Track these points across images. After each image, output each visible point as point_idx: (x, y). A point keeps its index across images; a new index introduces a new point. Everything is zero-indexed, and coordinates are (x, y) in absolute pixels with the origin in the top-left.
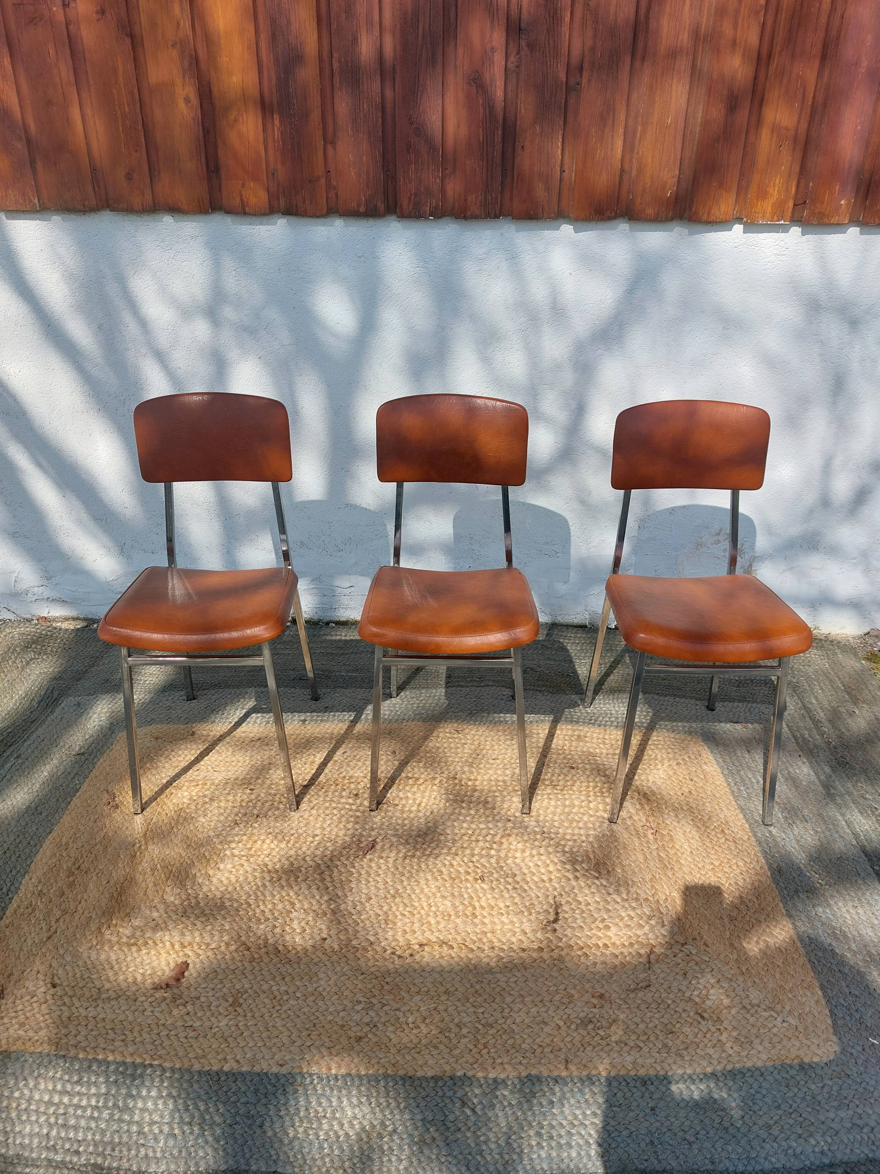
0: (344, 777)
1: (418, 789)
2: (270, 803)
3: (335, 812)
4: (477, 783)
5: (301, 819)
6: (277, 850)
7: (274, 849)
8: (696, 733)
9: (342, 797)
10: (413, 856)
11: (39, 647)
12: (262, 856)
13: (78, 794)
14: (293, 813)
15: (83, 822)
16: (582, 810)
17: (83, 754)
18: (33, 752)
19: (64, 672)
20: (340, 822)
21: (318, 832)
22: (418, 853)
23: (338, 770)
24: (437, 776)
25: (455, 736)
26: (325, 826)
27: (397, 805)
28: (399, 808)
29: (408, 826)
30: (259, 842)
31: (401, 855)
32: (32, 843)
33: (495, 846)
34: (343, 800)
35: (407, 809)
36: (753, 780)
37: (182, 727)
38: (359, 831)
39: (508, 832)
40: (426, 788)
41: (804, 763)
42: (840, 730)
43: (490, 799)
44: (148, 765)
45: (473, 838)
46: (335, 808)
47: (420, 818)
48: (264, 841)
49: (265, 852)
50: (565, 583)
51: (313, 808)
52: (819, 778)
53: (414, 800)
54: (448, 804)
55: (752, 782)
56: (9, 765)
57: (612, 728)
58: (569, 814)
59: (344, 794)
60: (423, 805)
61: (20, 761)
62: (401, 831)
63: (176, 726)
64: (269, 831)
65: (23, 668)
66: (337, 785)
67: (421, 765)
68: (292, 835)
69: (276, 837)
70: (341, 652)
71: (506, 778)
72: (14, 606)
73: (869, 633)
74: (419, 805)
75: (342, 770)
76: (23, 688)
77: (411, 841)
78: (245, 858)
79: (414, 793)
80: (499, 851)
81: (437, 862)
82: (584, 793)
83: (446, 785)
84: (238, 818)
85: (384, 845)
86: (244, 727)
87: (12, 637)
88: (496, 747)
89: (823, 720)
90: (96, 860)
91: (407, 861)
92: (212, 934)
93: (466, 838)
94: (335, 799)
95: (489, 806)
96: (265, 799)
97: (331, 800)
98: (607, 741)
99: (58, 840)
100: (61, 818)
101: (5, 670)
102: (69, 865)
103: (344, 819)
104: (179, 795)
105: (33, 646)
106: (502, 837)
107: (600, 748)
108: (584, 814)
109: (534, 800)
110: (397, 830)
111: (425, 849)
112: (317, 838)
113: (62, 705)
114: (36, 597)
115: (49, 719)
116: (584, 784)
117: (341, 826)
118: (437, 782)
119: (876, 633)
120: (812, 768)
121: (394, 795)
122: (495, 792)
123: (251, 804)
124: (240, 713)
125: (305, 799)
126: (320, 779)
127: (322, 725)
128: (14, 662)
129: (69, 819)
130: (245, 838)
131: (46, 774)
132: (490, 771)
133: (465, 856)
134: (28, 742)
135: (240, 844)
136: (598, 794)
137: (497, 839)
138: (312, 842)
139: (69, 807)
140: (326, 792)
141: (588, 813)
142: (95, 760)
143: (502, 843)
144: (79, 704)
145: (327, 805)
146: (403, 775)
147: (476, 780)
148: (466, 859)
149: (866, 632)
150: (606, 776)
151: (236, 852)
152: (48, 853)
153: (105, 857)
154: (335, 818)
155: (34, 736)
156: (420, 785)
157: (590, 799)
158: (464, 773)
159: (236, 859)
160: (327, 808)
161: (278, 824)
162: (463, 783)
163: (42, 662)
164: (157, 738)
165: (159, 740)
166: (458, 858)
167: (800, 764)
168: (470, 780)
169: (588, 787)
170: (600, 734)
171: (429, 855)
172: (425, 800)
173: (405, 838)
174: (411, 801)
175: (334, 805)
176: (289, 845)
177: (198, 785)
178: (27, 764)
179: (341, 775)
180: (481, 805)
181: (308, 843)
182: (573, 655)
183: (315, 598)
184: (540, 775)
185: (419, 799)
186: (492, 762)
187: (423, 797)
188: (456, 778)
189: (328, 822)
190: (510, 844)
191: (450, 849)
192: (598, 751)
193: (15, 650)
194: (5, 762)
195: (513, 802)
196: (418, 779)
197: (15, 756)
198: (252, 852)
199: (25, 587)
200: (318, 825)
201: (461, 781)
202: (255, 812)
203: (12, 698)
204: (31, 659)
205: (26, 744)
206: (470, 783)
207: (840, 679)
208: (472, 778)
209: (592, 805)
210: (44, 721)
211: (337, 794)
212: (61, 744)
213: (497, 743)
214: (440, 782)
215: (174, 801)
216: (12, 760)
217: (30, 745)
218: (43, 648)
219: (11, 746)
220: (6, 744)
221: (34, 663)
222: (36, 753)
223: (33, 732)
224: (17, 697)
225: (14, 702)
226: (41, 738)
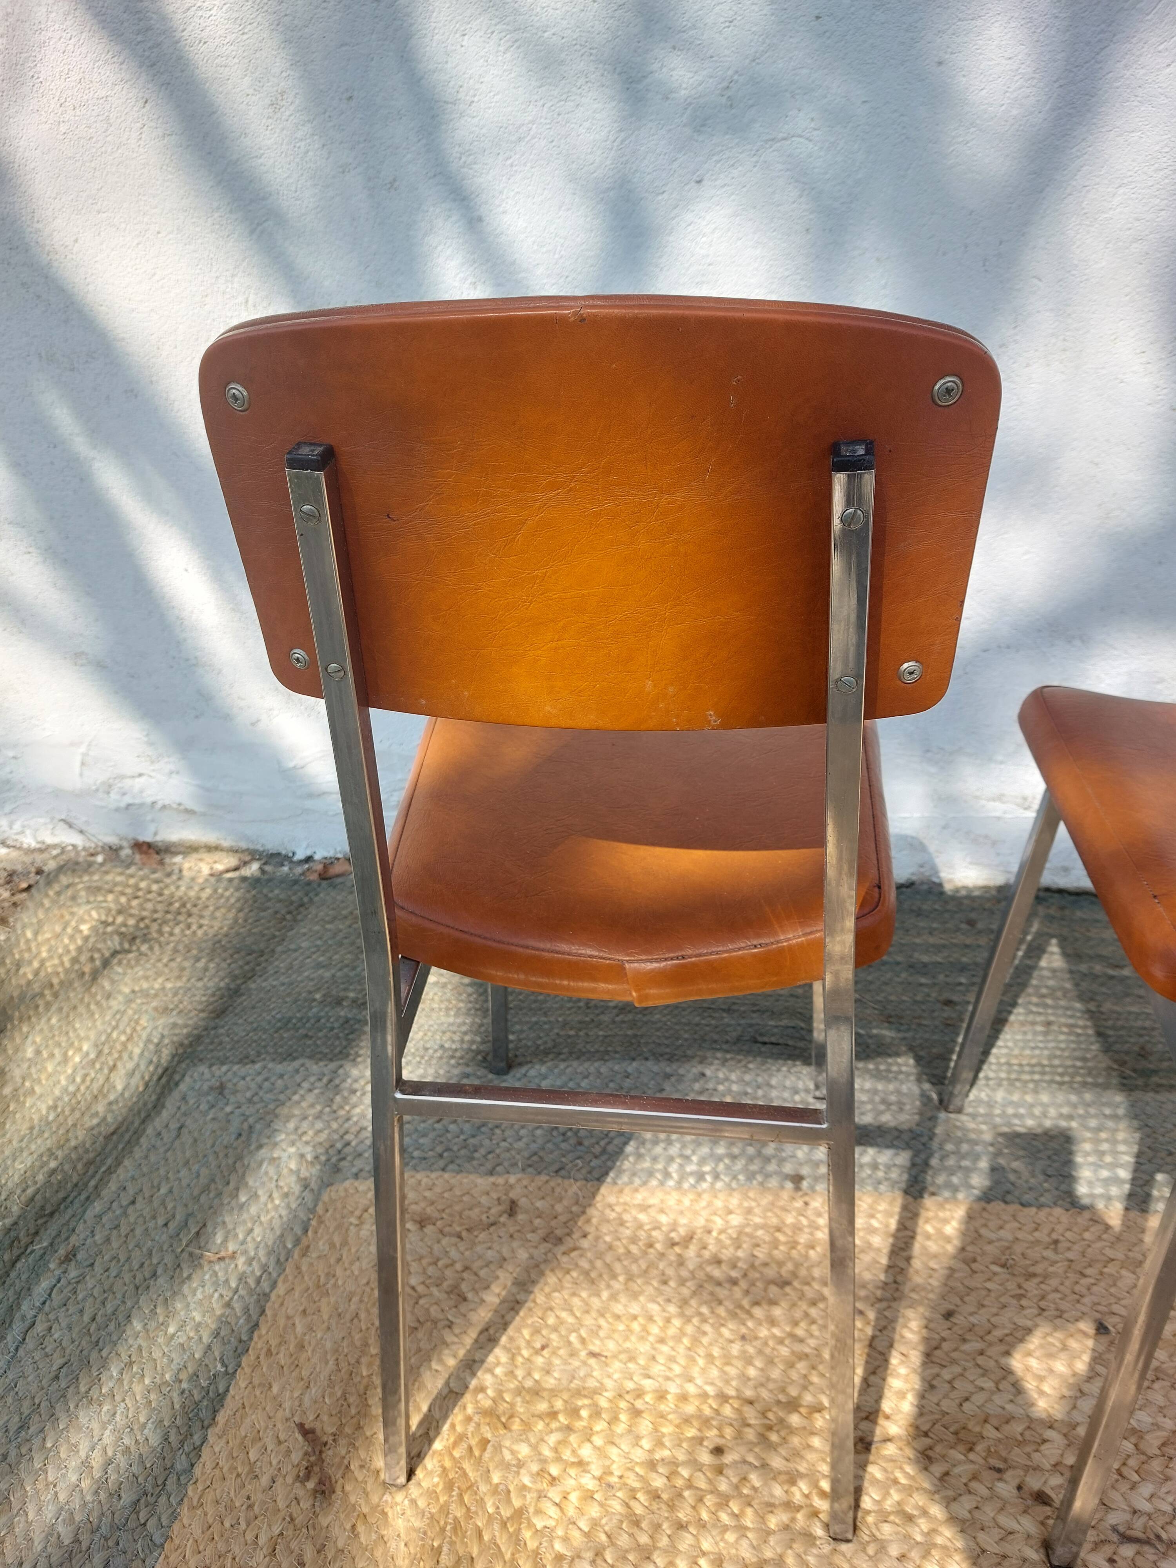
17: (233, 1258)
18: (108, 1240)
56: (44, 1283)
76: (92, 1035)
113: (182, 1088)
115: (149, 1131)
134: (97, 1207)
142: (265, 1286)
155: (113, 1186)
163: (137, 962)
178: (90, 1281)
194: (35, 1273)
197: (62, 1252)
203: (65, 1058)
204: (115, 953)
205: (89, 1214)
216: (52, 1266)
217: (99, 1217)
218: (142, 925)
219: (52, 1214)
220: (43, 1208)
221: (120, 963)
222: (115, 1244)
223: (110, 1171)
224: (77, 1059)
225: (70, 1071)
226: (131, 1191)
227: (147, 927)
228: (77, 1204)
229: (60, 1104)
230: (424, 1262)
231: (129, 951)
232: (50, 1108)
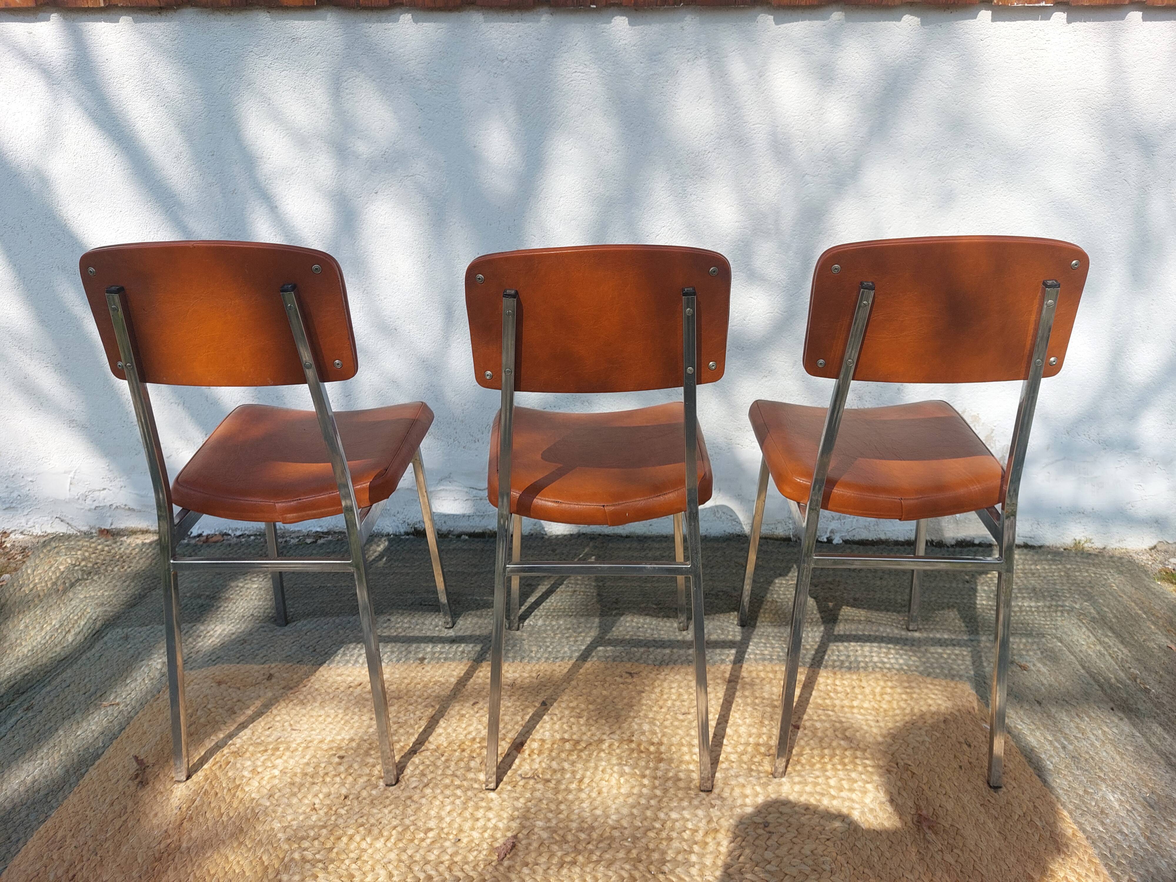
0: (474, 739)
1: (579, 756)
2: (365, 778)
3: (459, 792)
4: (663, 748)
5: (408, 802)
6: (370, 851)
7: (365, 850)
8: (961, 677)
9: (469, 769)
10: (574, 863)
12: (347, 862)
13: (97, 763)
15: (93, 805)
18: (52, 701)
20: (466, 809)
21: (432, 824)
22: (581, 859)
23: (465, 729)
24: (605, 737)
25: (628, 680)
26: (443, 814)
27: (548, 781)
28: (552, 785)
29: (565, 813)
30: (345, 839)
31: (555, 860)
32: (14, 837)
33: (696, 848)
34: (471, 775)
35: (563, 787)
37: (256, 667)
38: (494, 821)
39: (714, 825)
40: (590, 755)
42: (1156, 673)
43: (682, 775)
44: (202, 720)
45: (663, 835)
46: (459, 787)
47: (582, 801)
48: (351, 838)
49: (352, 855)
51: (426, 785)
52: (1148, 741)
53: (574, 773)
54: (622, 780)
56: (14, 719)
57: (843, 670)
59: (472, 764)
60: (586, 781)
61: (30, 714)
62: (554, 822)
63: (248, 667)
64: (360, 821)
65: (65, 593)
66: (463, 750)
67: (582, 721)
68: (395, 828)
69: (370, 831)
70: (475, 570)
73: (1155, 547)
74: (581, 781)
75: (471, 728)
77: (570, 837)
78: (320, 865)
79: (573, 763)
80: (702, 856)
81: (610, 873)
82: (818, 766)
83: (618, 751)
84: (317, 801)
85: (530, 844)
88: (685, 697)
90: (102, 865)
91: (565, 871)
93: (652, 834)
94: (458, 773)
95: (682, 784)
96: (359, 772)
97: (454, 775)
98: (839, 689)
99: (52, 833)
100: (66, 797)
102: (60, 873)
103: (471, 804)
104: (238, 765)
105: (83, 564)
106: (706, 833)
107: (831, 698)
108: (823, 795)
110: (549, 820)
111: (591, 852)
112: (431, 834)
113: (105, 639)
114: (96, 504)
115: (84, 657)
116: (816, 752)
117: (467, 814)
118: (605, 746)
119: (1164, 547)
120: (1134, 726)
121: (544, 765)
122: (689, 763)
123: (338, 779)
125: (408, 770)
127: (446, 665)
128: (55, 584)
129: (76, 800)
130: (324, 832)
132: (680, 732)
133: (651, 863)
134: (48, 688)
135: (316, 843)
136: (839, 767)
137: (699, 836)
138: (423, 840)
139: (81, 782)
140: (447, 760)
141: (829, 793)
142: (132, 714)
143: (706, 844)
144: (126, 638)
145: (447, 781)
146: (557, 736)
147: (661, 743)
148: (653, 868)
151: (309, 855)
152: (32, 854)
153: (115, 861)
154: (458, 802)
155: (58, 680)
156: (581, 751)
157: (828, 774)
158: (643, 733)
159: (308, 866)
160: (447, 787)
161: (375, 811)
162: (642, 748)
163: (90, 583)
164: (219, 683)
165: (223, 686)
166: (641, 867)
167: (1116, 720)
168: (653, 744)
169: (823, 757)
170: (828, 678)
171: (598, 862)
172: (588, 774)
173: (561, 832)
174: (568, 776)
175: (457, 782)
176: (389, 844)
177: (266, 751)
178: (38, 718)
179: (470, 737)
180: (670, 784)
181: (416, 842)
185: (581, 772)
186: (681, 717)
187: (586, 770)
188: (632, 741)
189: (448, 808)
190: (719, 844)
191: (629, 851)
192: (828, 702)
194: (10, 715)
197: (25, 707)
198: (333, 855)
200: (433, 813)
201: (639, 745)
202: (344, 791)
203: (42, 628)
204: (78, 580)
205: (44, 691)
206: (652, 749)
207: (1137, 604)
208: (656, 740)
209: (832, 782)
211: (462, 764)
213: (687, 691)
214: (610, 746)
215: (230, 774)
216: (19, 712)
217: (49, 692)
218: (96, 566)
219: (23, 692)
220: (18, 690)
221: (80, 585)
222: (55, 703)
223: (58, 674)
224: (48, 628)
225: (43, 634)
226: (69, 681)
227: (99, 567)
228: (37, 688)
229: (35, 649)
230: (217, 699)
231: (87, 579)
232: (29, 651)
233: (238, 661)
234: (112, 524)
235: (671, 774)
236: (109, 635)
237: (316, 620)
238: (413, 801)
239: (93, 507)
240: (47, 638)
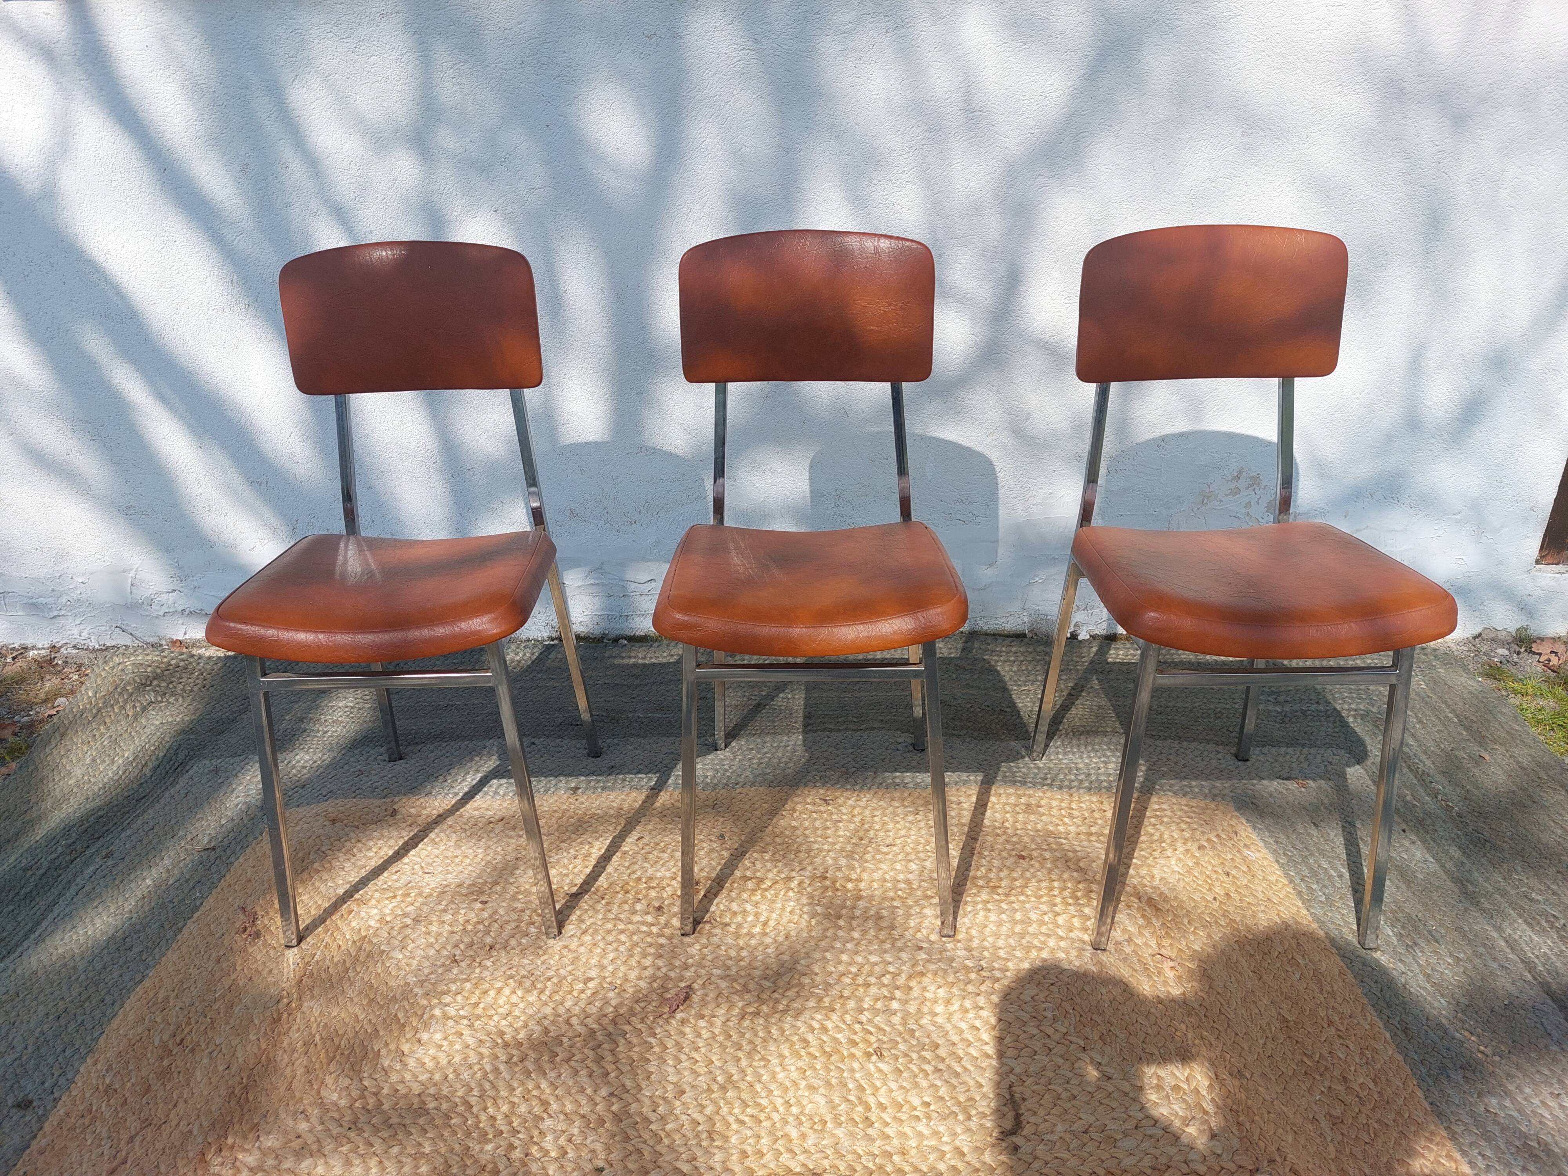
0: (639, 879)
1: (763, 897)
2: (513, 925)
3: (623, 937)
4: (862, 885)
5: (565, 952)
6: (522, 1005)
7: (516, 1005)
8: (1223, 797)
9: (635, 912)
10: (757, 1014)
11: (164, 684)
12: (496, 1018)
13: (196, 916)
14: (551, 942)
15: (197, 962)
16: (1044, 929)
17: (214, 849)
18: (134, 847)
19: (199, 721)
20: (631, 956)
21: (593, 973)
22: (765, 1008)
23: (628, 868)
25: (822, 808)
26: (605, 962)
27: (727, 925)
28: (732, 929)
29: (747, 960)
30: (492, 993)
31: (736, 1011)
32: (108, 1000)
33: (898, 994)
34: (637, 918)
35: (745, 931)
36: (1332, 872)
37: (377, 802)
38: (664, 970)
39: (919, 968)
40: (776, 895)
41: (1413, 843)
42: (1463, 787)
43: (885, 913)
44: (316, 865)
45: (860, 980)
46: (622, 932)
47: (767, 947)
48: (499, 991)
49: (501, 1011)
50: (991, 565)
51: (585, 932)
52: (1442, 866)
53: (757, 915)
54: (813, 922)
55: (1330, 876)
56: (92, 868)
57: (1082, 791)
58: (1022, 935)
59: (638, 907)
60: (772, 923)
61: (110, 862)
62: (734, 970)
63: (367, 802)
64: (509, 973)
65: (136, 717)
66: (627, 892)
67: (767, 856)
68: (549, 979)
69: (521, 983)
70: (637, 682)
71: (911, 877)
72: (133, 625)
73: (1480, 635)
74: (765, 924)
75: (636, 867)
76: (132, 747)
77: (752, 986)
78: (465, 1022)
79: (756, 905)
80: (905, 1002)
81: (799, 1024)
82: (1045, 899)
83: (809, 889)
84: (458, 952)
85: (706, 995)
86: (478, 801)
87: (123, 670)
88: (891, 826)
89: (1431, 772)
90: (213, 1028)
91: (747, 1023)
92: (400, 1162)
93: (847, 980)
94: (622, 916)
95: (884, 924)
96: (505, 918)
97: (617, 919)
98: (1076, 813)
99: (151, 994)
100: (163, 955)
101: (108, 721)
102: (166, 1037)
103: (637, 950)
104: (363, 914)
105: (155, 683)
106: (910, 977)
107: (1065, 824)
108: (1049, 936)
109: (961, 912)
110: (729, 968)
111: (777, 1001)
112: (591, 985)
113: (191, 772)
114: (165, 609)
115: (167, 795)
116: (1043, 884)
117: (633, 962)
118: (794, 884)
119: (1492, 635)
120: (1428, 849)
121: (722, 907)
122: (893, 899)
123: (481, 927)
124: (472, 779)
125: (573, 917)
126: (598, 883)
127: (604, 795)
128: (123, 708)
129: (175, 957)
130: (468, 985)
131: (149, 882)
132: (883, 866)
133: (847, 1012)
134: (129, 832)
135: (459, 997)
136: (1070, 901)
137: (901, 980)
138: (583, 991)
139: (179, 937)
140: (608, 904)
141: (1056, 934)
142: (232, 859)
143: (910, 988)
144: (216, 771)
145: (610, 926)
146: (738, 873)
147: (860, 880)
148: (848, 1018)
149: (1476, 633)
150: (1080, 870)
151: (451, 1011)
152: (131, 1017)
153: (228, 1023)
154: (622, 948)
155: (140, 822)
156: (766, 890)
157: (1056, 909)
158: (839, 869)
159: (451, 1023)
160: (609, 932)
161: (526, 961)
162: (838, 885)
163: (166, 707)
164: (334, 822)
165: (338, 825)
166: (834, 1017)
167: (1407, 843)
168: (850, 880)
169: (1051, 889)
170: (1062, 801)
171: (785, 1012)
172: (774, 915)
173: (742, 981)
174: (750, 918)
175: (621, 926)
176: (544, 998)
177: (395, 897)
178: (121, 866)
179: (634, 876)
180: (870, 923)
181: (575, 993)
182: (1007, 678)
183: (595, 600)
184: (968, 869)
185: (765, 914)
186: (885, 850)
187: (772, 911)
188: (826, 878)
189: (611, 956)
190: (924, 989)
191: (820, 1000)
192: (1061, 828)
193: (125, 689)
194: (87, 864)
195: (925, 917)
196: (762, 880)
197: (104, 854)
198: (479, 1011)
199: (147, 594)
200: (593, 962)
201: (834, 882)
202: (489, 940)
203: (113, 761)
204: (150, 703)
205: (123, 836)
206: (850, 886)
207: (1448, 706)
208: (854, 876)
209: (1060, 920)
210: (159, 798)
211: (626, 907)
212: (181, 833)
213: (892, 820)
214: (800, 884)
215: (354, 924)
216: (97, 860)
217: (130, 836)
219: (99, 838)
220: (93, 835)
221: (154, 709)
222: (138, 849)
223: (138, 816)
224: (121, 761)
225: (115, 769)
226: (151, 824)
228: (115, 832)
229: (107, 786)
232: (100, 789)
233: (354, 795)
234: (185, 634)
235: (872, 913)
236: (194, 768)
237: (444, 745)
238: (570, 950)
239: (161, 613)
240: (120, 773)
